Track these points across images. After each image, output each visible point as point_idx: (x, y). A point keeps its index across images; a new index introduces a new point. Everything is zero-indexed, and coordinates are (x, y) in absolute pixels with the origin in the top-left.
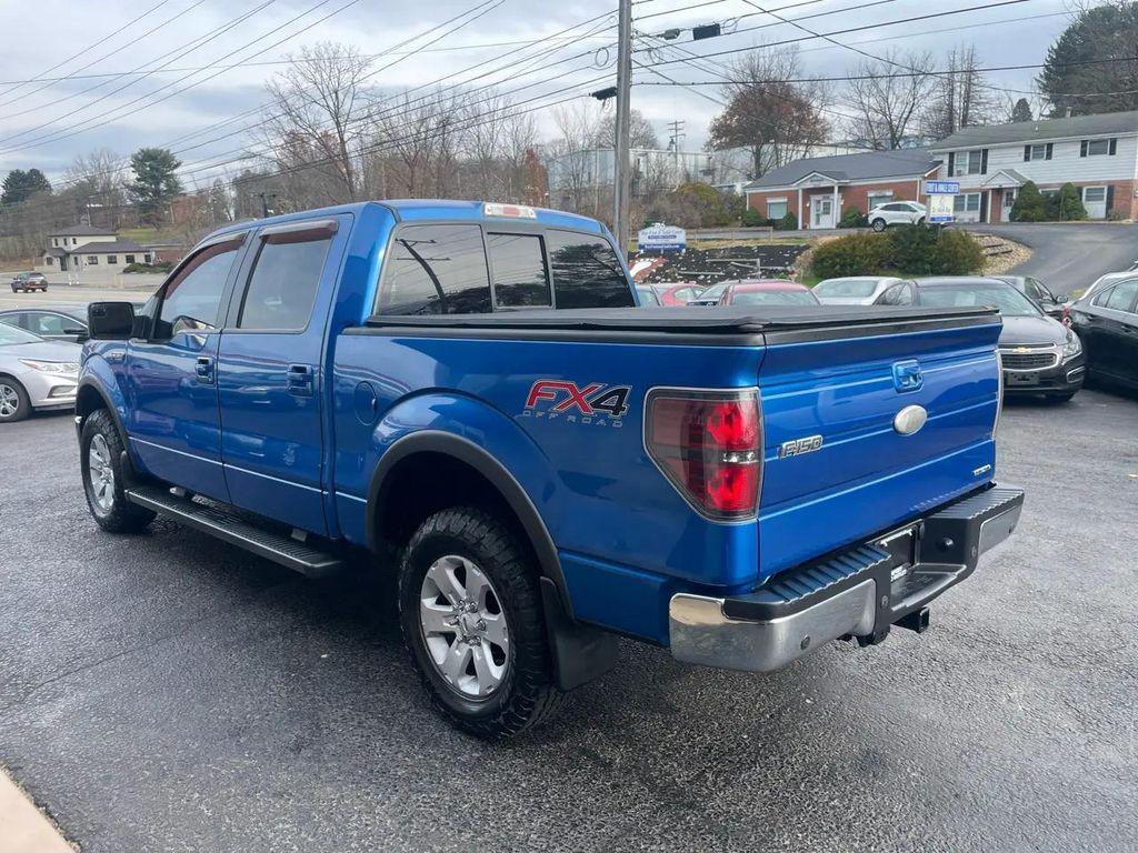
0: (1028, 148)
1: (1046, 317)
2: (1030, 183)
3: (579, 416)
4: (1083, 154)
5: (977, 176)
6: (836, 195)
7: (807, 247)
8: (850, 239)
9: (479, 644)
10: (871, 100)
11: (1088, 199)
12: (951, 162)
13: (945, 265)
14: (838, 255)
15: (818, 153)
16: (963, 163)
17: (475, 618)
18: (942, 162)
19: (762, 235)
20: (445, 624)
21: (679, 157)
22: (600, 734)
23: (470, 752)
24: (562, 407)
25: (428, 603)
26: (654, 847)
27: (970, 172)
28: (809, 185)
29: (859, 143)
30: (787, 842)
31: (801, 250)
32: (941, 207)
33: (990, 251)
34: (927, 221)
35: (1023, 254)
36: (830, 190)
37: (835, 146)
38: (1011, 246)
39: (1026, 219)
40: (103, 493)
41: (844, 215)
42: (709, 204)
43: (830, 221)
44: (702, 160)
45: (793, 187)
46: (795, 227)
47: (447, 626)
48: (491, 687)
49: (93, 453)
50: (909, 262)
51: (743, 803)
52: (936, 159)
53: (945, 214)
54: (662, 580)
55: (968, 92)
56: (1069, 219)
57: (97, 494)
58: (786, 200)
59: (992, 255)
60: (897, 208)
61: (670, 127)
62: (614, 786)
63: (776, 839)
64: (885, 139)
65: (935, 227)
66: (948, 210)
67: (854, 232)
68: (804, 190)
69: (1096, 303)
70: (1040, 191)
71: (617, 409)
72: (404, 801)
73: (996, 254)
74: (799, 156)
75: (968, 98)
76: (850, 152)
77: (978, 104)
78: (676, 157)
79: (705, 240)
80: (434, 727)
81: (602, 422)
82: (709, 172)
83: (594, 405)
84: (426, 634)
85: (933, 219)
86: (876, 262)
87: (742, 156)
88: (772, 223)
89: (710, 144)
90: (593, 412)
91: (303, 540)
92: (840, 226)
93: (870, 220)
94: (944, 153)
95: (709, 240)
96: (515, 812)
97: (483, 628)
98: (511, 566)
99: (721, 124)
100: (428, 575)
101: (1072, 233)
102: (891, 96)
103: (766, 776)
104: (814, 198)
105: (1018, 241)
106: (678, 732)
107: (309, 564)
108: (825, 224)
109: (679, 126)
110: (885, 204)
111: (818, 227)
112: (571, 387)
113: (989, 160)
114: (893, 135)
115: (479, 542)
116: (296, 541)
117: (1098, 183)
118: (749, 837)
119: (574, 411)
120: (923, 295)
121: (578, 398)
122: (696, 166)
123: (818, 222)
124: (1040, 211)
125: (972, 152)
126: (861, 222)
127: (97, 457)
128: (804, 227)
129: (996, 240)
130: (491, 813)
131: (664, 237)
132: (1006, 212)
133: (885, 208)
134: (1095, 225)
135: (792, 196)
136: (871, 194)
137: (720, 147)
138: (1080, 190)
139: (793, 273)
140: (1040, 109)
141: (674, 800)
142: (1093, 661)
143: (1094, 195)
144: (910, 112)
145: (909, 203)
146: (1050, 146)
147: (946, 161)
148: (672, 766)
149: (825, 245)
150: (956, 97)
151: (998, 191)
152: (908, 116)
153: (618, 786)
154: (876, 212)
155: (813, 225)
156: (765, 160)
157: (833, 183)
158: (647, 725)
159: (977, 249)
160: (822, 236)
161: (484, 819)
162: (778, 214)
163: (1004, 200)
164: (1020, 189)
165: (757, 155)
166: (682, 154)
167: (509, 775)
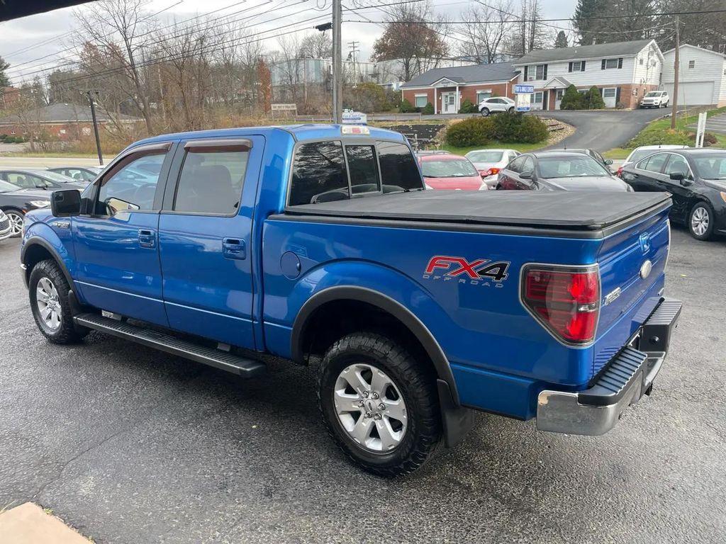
0: (571, 64)
1: (613, 176)
2: (572, 85)
3: (469, 280)
4: (603, 68)
5: (540, 81)
6: (457, 92)
7: (443, 126)
8: (470, 121)
9: (381, 418)
10: (476, 31)
11: (605, 96)
12: (526, 73)
13: (526, 137)
14: (463, 132)
15: (444, 64)
16: (533, 73)
17: (378, 402)
18: (520, 72)
19: (415, 118)
20: (354, 406)
21: (356, 65)
22: (454, 467)
23: (381, 487)
24: (454, 273)
25: (340, 393)
26: (521, 540)
27: (537, 79)
28: (441, 86)
29: (467, 58)
30: (594, 529)
31: (439, 128)
32: (524, 101)
33: (551, 128)
34: (516, 110)
35: (570, 130)
36: (453, 89)
37: (453, 59)
38: (563, 125)
39: (570, 108)
40: (49, 317)
41: (462, 105)
42: (377, 97)
43: (454, 109)
44: (371, 67)
45: (431, 87)
46: (433, 113)
47: (355, 407)
48: (392, 445)
49: (39, 290)
50: (505, 135)
51: (559, 506)
52: (517, 70)
53: (526, 106)
54: (531, 382)
55: (533, 27)
56: (594, 108)
57: (44, 318)
58: (426, 95)
59: (552, 131)
60: (496, 101)
61: (350, 45)
62: (480, 502)
63: (587, 527)
64: (484, 57)
65: (520, 114)
66: (527, 103)
67: (470, 116)
68: (437, 89)
69: (638, 167)
70: (578, 91)
71: (499, 276)
72: (355, 524)
73: (555, 131)
74: (431, 66)
75: (533, 32)
76: (464, 64)
77: (540, 35)
78: (354, 65)
79: (379, 121)
80: (348, 472)
81: (487, 284)
82: (375, 75)
83: (479, 273)
84: (339, 412)
85: (519, 109)
86: (485, 136)
87: (397, 65)
88: (418, 110)
89: (374, 56)
90: (480, 277)
91: (228, 350)
92: (460, 112)
93: (480, 108)
94: (522, 67)
95: (381, 121)
96: (427, 526)
97: (384, 409)
98: (410, 371)
99: (381, 45)
100: (341, 375)
101: (597, 117)
102: (488, 29)
103: (564, 487)
104: (444, 94)
105: (567, 122)
106: (500, 462)
107: (244, 369)
108: (451, 111)
109: (356, 45)
110: (488, 99)
111: (446, 113)
112: (462, 261)
113: (548, 71)
114: (490, 54)
115: (385, 357)
116: (221, 351)
117: (612, 86)
118: (572, 528)
119: (464, 276)
120: (541, 163)
121: (467, 267)
122: (367, 71)
123: (446, 109)
124: (578, 103)
125: (538, 66)
126: (474, 110)
127: (43, 293)
128: (438, 113)
129: (554, 122)
130: (413, 527)
131: (352, 119)
132: (558, 104)
133: (489, 101)
134: (609, 112)
135: (431, 92)
136: (478, 92)
137: (380, 59)
138: (601, 90)
139: (437, 143)
140: (573, 39)
141: (518, 508)
142: (710, 397)
143: (609, 94)
144: (500, 39)
145: (503, 98)
146: (584, 63)
147: (523, 72)
148: (506, 485)
149: (454, 125)
150: (527, 30)
151: (554, 91)
152: (498, 42)
153: (482, 501)
154: (483, 104)
155: (443, 111)
156: (412, 68)
157: (456, 84)
158: (479, 458)
159: (544, 127)
160: (451, 119)
161: (410, 531)
162: (421, 104)
163: (557, 96)
164: (566, 89)
165: (407, 65)
166: (358, 63)
167: (412, 500)
